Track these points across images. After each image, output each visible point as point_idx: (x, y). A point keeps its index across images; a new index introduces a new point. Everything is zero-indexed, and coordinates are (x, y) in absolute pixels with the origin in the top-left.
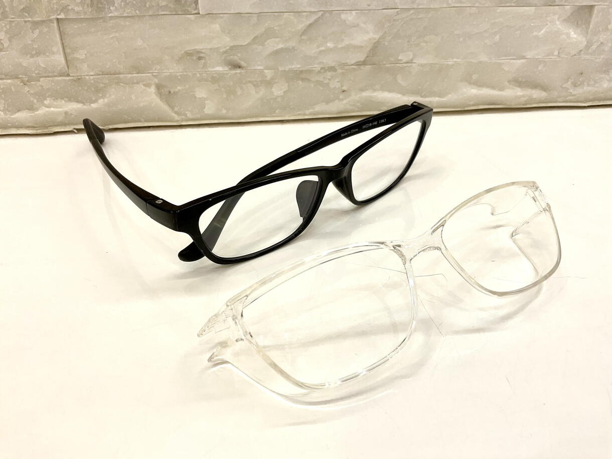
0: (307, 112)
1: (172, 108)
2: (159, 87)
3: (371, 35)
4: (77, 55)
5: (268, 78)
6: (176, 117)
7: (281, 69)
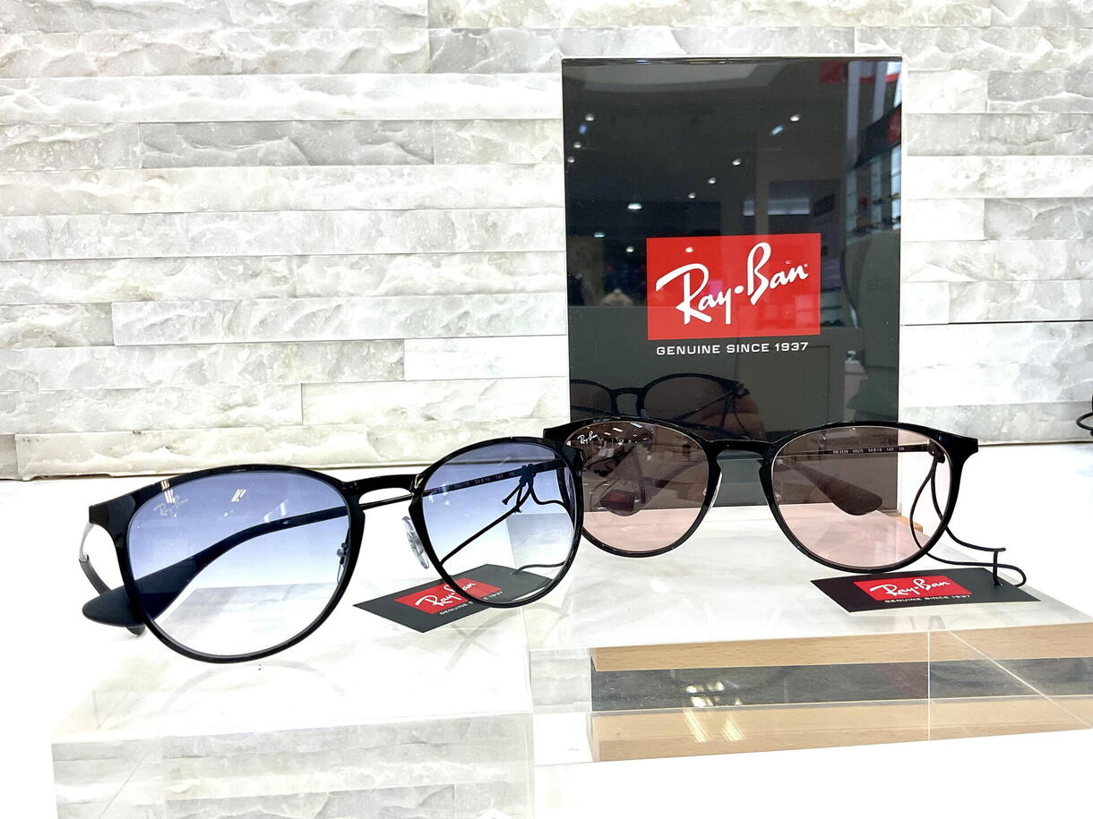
1: (377, 451)
2: (369, 434)
4: (310, 411)
5: (455, 427)
6: (380, 459)
7: (465, 420)
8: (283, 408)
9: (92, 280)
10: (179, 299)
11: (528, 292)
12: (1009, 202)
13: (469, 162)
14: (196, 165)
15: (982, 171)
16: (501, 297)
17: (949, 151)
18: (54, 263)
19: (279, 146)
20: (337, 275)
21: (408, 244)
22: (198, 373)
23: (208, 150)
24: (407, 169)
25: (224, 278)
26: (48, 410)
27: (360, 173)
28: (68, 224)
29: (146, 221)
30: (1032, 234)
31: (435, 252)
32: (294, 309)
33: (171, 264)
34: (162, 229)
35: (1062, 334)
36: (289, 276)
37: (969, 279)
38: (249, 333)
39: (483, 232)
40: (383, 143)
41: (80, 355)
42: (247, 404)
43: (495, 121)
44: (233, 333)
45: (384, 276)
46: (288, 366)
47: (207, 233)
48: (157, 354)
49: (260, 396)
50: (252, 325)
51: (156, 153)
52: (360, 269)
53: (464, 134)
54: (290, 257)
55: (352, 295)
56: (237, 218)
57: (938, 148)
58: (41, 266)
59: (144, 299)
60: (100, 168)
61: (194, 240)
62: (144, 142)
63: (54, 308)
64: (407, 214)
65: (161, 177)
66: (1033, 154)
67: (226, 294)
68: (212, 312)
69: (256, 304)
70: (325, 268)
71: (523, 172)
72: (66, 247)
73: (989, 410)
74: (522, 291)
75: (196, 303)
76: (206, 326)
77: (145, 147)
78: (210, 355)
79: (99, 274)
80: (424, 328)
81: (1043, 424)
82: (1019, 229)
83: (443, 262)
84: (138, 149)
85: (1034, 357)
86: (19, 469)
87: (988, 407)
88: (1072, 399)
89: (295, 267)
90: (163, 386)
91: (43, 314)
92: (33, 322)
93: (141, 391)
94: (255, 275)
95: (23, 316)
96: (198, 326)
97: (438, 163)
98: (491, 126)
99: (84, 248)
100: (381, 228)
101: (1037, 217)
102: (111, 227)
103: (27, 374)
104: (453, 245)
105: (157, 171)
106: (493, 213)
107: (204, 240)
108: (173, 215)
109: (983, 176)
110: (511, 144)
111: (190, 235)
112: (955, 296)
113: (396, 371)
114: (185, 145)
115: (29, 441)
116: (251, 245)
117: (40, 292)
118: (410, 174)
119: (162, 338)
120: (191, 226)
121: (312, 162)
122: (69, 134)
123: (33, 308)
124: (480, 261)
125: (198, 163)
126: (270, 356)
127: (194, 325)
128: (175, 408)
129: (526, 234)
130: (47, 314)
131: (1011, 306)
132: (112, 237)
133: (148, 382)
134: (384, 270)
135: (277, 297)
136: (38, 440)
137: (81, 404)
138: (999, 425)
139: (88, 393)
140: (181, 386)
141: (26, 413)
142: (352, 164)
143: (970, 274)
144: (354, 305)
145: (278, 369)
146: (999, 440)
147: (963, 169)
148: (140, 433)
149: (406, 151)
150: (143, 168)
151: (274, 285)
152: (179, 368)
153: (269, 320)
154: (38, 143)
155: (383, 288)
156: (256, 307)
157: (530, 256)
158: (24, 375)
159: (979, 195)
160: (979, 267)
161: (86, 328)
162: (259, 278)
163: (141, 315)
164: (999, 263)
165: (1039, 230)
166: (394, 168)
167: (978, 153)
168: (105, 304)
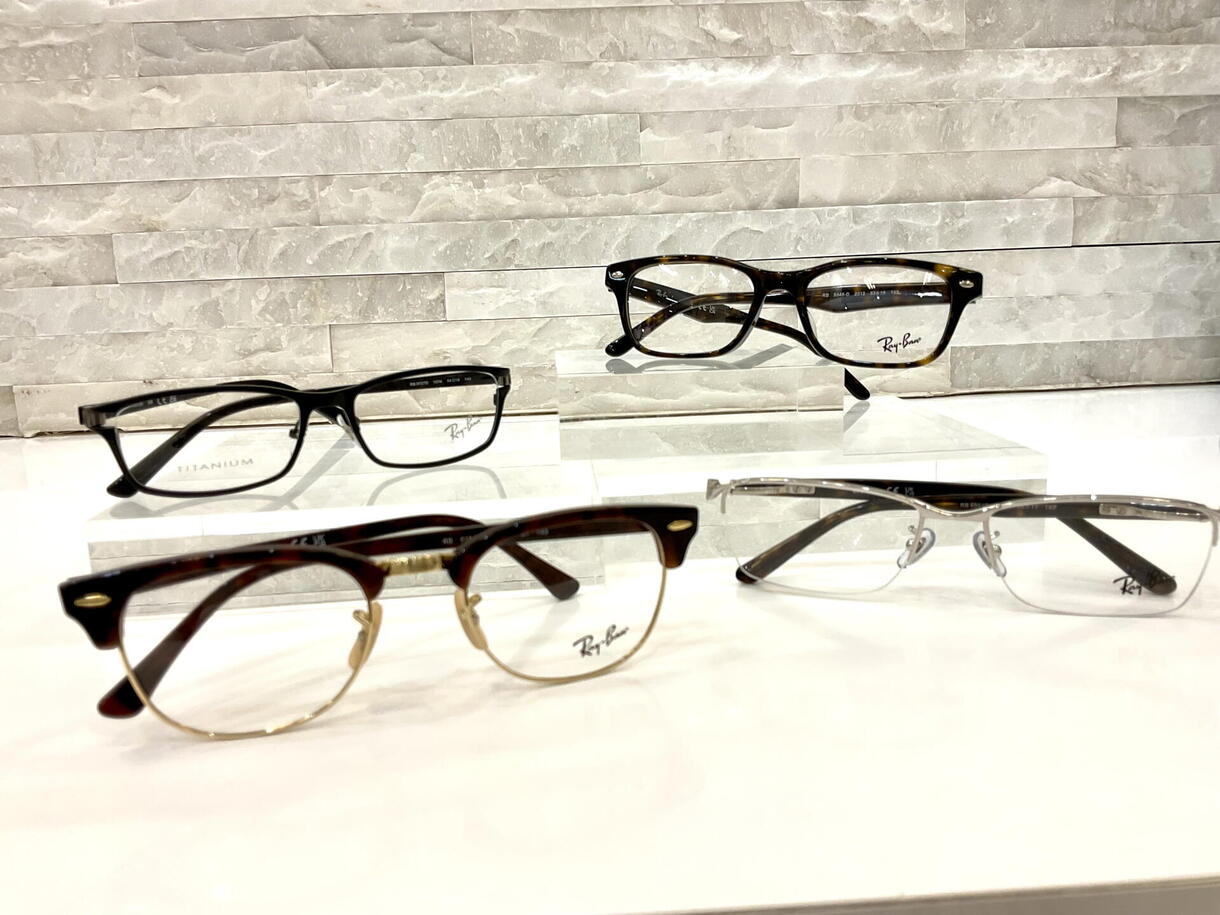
0: (542, 405)
1: (418, 402)
3: (593, 336)
4: (341, 355)
6: (421, 410)
8: (310, 353)
9: (88, 209)
10: (188, 229)
11: (586, 216)
12: (1147, 102)
13: (514, 62)
14: (200, 71)
15: (1115, 64)
16: (554, 222)
17: (1078, 41)
18: (45, 189)
19: (294, 46)
20: (365, 198)
21: (445, 159)
22: (213, 315)
23: (212, 53)
24: (441, 71)
25: (238, 204)
26: (48, 358)
27: (387, 78)
28: (58, 143)
29: (146, 138)
30: (1172, 140)
31: (477, 172)
32: (318, 238)
33: (177, 189)
34: (164, 148)
35: (1204, 257)
36: (310, 200)
37: (1099, 194)
38: (268, 268)
39: (531, 145)
40: (413, 40)
41: (79, 296)
42: (269, 348)
43: (542, 10)
44: (250, 268)
45: (420, 198)
46: (314, 304)
47: (216, 151)
48: (166, 292)
49: (283, 338)
50: (271, 258)
51: (153, 59)
52: (391, 191)
53: (508, 29)
54: (311, 177)
55: (383, 221)
56: (249, 133)
57: (1064, 37)
58: (31, 194)
59: (148, 230)
60: (89, 77)
61: (201, 160)
62: (140, 46)
63: (48, 242)
64: (444, 124)
65: (160, 87)
66: (1177, 43)
67: (240, 222)
68: (225, 242)
69: (275, 233)
70: (351, 190)
71: (578, 72)
72: (57, 171)
73: (1116, 346)
74: (578, 214)
75: (206, 233)
76: (219, 260)
77: (141, 51)
78: (225, 294)
79: (97, 201)
80: (467, 259)
81: (1178, 362)
82: (1158, 133)
83: (485, 181)
84: (132, 55)
85: (1171, 284)
86: (20, 424)
87: (1114, 344)
88: (1213, 333)
89: (316, 189)
90: (176, 329)
91: (36, 248)
92: (26, 258)
93: (150, 335)
94: (272, 199)
95: (13, 251)
96: (210, 261)
97: (477, 64)
98: (539, 17)
99: (78, 170)
100: (414, 141)
101: (1179, 119)
102: (107, 146)
103: (22, 317)
104: (497, 160)
105: (156, 79)
106: (542, 122)
107: (213, 159)
108: (177, 132)
109: (1116, 71)
110: (562, 39)
111: (196, 154)
112: (1080, 214)
113: (436, 311)
114: (186, 49)
115: (28, 393)
116: (266, 165)
117: (31, 224)
118: (444, 78)
119: (171, 274)
120: (197, 144)
121: (333, 66)
122: (53, 38)
123: (25, 242)
124: (529, 181)
125: (202, 69)
126: (292, 293)
127: (206, 259)
128: (190, 354)
129: (582, 146)
130: (41, 248)
131: (1146, 223)
132: (107, 159)
133: (158, 325)
134: (418, 191)
135: (297, 225)
136: (38, 392)
137: (84, 350)
138: (1128, 364)
139: (92, 338)
140: (195, 328)
141: (24, 361)
142: (379, 66)
143: (1097, 189)
144: (386, 233)
145: (301, 308)
146: (1127, 381)
147: (1094, 62)
148: (151, 383)
149: (441, 49)
150: (140, 76)
151: (293, 211)
152: (192, 307)
153: (291, 252)
154: (17, 48)
155: (417, 213)
156: (275, 237)
157: (587, 173)
158: (17, 319)
159: (1111, 94)
160: (1109, 180)
161: (85, 264)
162: (276, 203)
163: (144, 249)
164: (1132, 174)
165: (1181, 135)
166: (426, 69)
167: (1110, 43)
168: (104, 236)
